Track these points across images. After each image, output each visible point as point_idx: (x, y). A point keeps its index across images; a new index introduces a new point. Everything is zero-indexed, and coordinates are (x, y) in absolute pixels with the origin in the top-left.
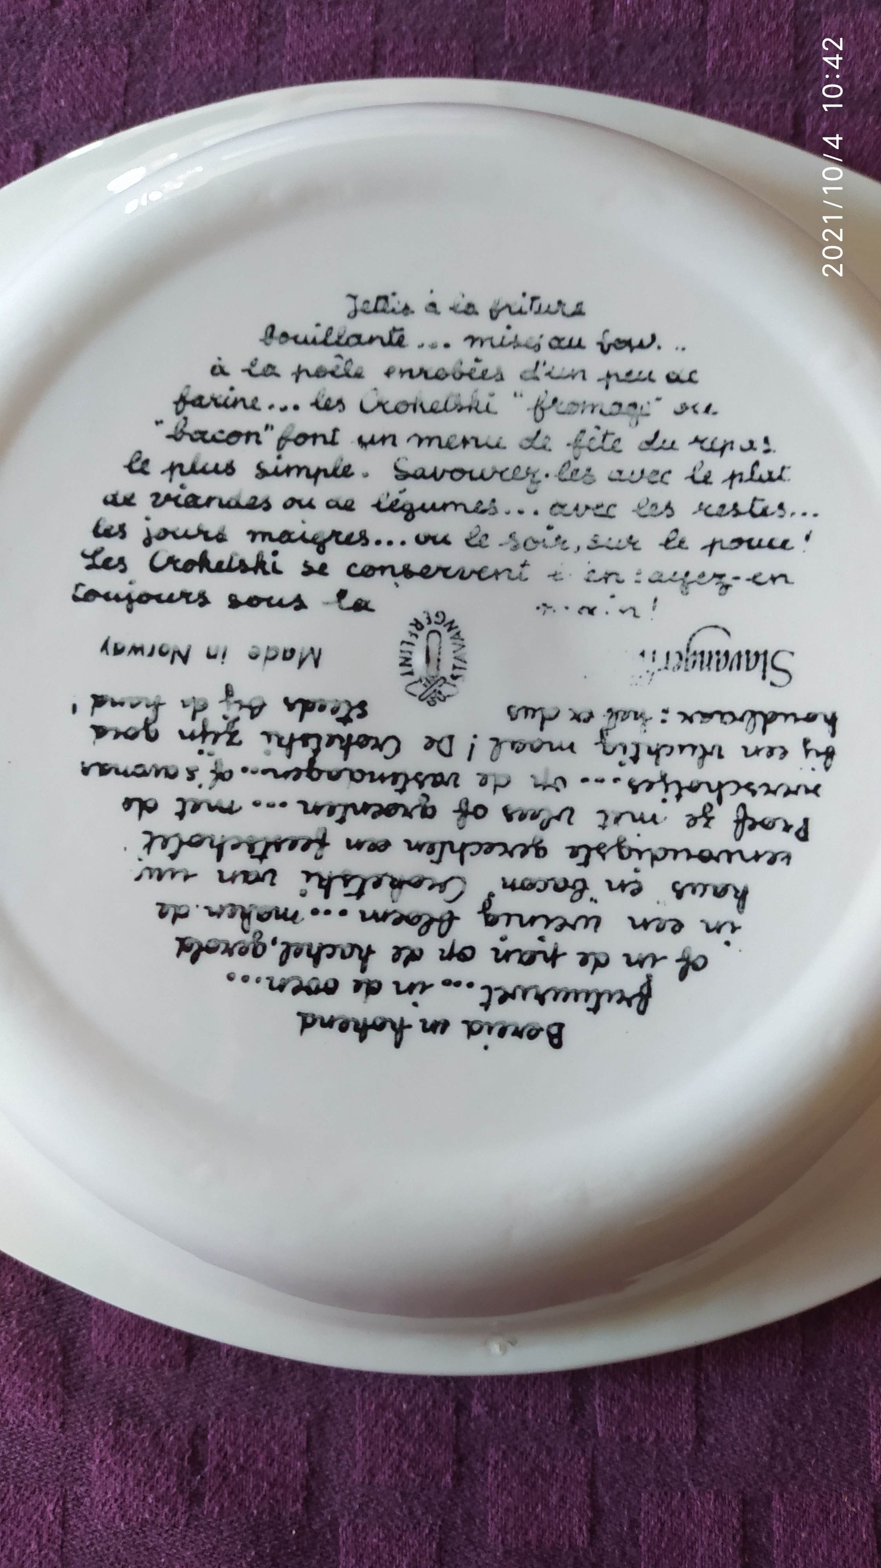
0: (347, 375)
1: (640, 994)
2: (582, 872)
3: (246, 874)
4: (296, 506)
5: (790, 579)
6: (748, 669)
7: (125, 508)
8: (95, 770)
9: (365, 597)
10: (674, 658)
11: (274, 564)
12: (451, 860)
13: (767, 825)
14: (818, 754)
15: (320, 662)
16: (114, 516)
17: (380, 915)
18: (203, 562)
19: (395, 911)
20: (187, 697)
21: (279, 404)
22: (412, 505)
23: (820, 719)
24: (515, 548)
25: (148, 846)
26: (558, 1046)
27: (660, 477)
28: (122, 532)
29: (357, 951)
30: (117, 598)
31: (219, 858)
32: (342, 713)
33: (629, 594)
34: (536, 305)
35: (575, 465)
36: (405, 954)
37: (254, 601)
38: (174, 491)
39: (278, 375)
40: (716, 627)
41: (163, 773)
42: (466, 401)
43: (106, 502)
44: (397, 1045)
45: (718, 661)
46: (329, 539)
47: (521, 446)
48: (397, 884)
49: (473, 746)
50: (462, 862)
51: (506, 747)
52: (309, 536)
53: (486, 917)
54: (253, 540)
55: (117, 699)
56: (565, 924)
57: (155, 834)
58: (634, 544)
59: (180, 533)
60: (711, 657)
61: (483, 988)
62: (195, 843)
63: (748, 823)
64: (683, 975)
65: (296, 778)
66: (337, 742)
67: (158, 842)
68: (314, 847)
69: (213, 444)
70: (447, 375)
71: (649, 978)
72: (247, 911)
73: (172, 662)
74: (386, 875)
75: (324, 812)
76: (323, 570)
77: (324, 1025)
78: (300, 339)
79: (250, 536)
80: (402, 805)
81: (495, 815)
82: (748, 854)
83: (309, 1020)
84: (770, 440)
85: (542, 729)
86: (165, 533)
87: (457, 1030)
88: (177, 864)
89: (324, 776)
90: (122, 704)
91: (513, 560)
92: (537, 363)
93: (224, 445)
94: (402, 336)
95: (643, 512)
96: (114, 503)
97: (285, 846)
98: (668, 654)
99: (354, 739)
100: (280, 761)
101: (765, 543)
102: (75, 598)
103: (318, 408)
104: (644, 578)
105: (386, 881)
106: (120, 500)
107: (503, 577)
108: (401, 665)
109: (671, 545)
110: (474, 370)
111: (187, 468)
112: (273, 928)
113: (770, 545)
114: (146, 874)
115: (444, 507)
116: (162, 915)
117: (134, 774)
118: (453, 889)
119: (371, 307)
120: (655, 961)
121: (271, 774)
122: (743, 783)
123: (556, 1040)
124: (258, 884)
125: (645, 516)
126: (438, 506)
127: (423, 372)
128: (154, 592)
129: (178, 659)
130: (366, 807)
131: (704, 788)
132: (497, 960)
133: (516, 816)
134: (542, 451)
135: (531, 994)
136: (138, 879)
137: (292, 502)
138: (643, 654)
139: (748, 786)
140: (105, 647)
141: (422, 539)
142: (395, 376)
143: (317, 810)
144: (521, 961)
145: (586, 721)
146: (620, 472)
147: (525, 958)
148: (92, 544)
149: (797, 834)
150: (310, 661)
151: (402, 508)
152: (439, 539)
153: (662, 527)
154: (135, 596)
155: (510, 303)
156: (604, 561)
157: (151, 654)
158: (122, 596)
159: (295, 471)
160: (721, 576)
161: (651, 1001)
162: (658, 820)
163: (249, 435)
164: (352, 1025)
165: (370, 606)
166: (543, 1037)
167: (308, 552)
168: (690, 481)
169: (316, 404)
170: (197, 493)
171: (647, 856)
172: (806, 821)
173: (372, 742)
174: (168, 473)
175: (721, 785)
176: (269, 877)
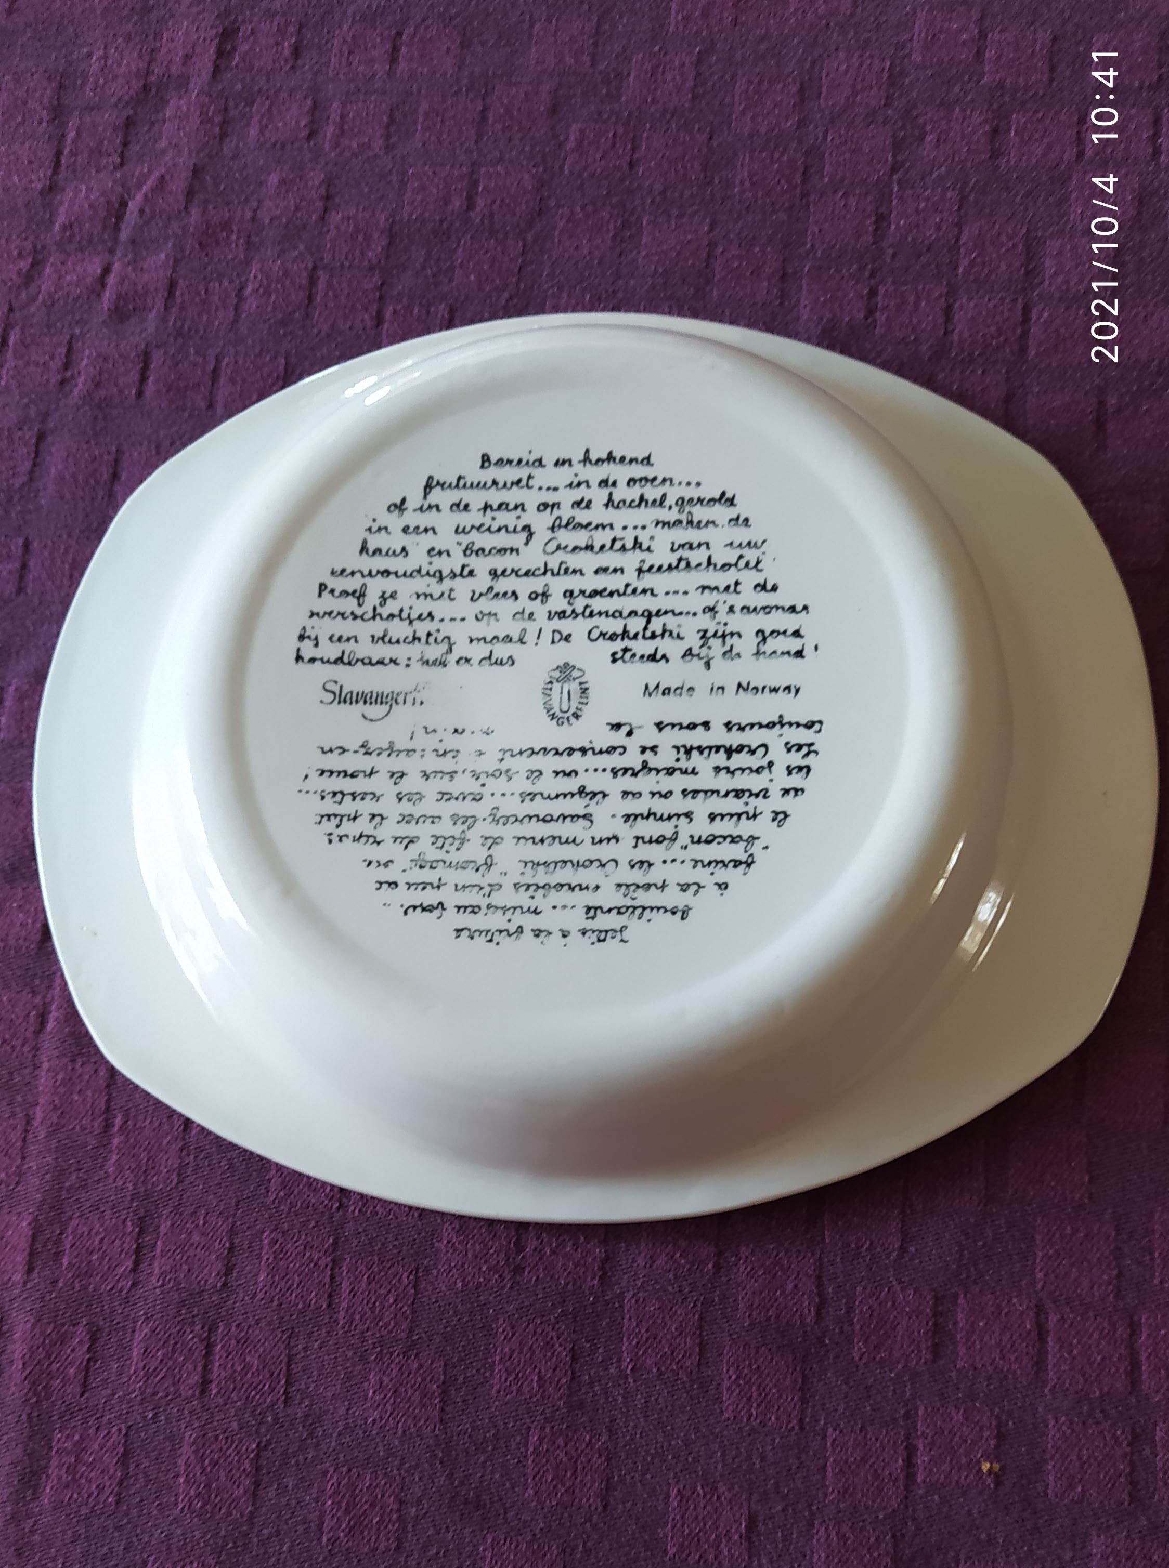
0: (628, 886)
1: (431, 488)
2: (466, 561)
3: (691, 547)
4: (663, 793)
5: (320, 750)
6: (352, 693)
7: (788, 787)
8: (799, 608)
9: (613, 733)
10: (400, 699)
11: (678, 752)
12: (554, 564)
13: (345, 593)
14: (309, 637)
15: (644, 687)
16: (796, 780)
17: (600, 529)
18: (729, 752)
19: (591, 530)
20: (737, 661)
21: (677, 863)
22: (580, 797)
23: (306, 659)
24: (508, 771)
25: (758, 562)
26: (483, 456)
27: (406, 819)
28: (789, 771)
29: (616, 504)
30: (791, 724)
31: (709, 558)
32: (628, 655)
33: (431, 742)
34: (489, 937)
35: (465, 827)
36: (584, 505)
37: (692, 726)
38: (753, 801)
39: (678, 884)
40: (371, 720)
41: (751, 609)
42: (541, 869)
43: (803, 790)
44: (587, 451)
45: (371, 698)
46: (639, 771)
47: (502, 839)
48: (589, 548)
49: (538, 637)
50: (546, 565)
51: (516, 638)
52: (654, 772)
53: (530, 530)
54: (694, 769)
55: (786, 656)
56: (478, 529)
57: (754, 570)
58: (425, 775)
59: (747, 771)
60: (376, 701)
61: (532, 487)
62: (726, 566)
63: (357, 594)
64: (404, 501)
65: (659, 611)
66: (631, 635)
67: (752, 564)
68: (645, 567)
69: (725, 834)
70: (555, 887)
71: (425, 497)
72: (689, 526)
73: (749, 684)
74: (597, 553)
75: (639, 591)
76: (643, 750)
77: (636, 460)
78: (662, 910)
79: (696, 770)
80: (586, 597)
81: (523, 595)
82: (358, 575)
83: (645, 462)
84: (327, 841)
85: (491, 652)
86: (758, 771)
87: (549, 461)
88: (738, 552)
89: (640, 613)
90: (783, 653)
91: (509, 763)
92: (489, 895)
93: (717, 834)
94: (587, 913)
95: (418, 796)
96: (796, 791)
97: (665, 567)
98: (405, 702)
99: (619, 638)
100: (671, 622)
101: (335, 774)
102: (821, 722)
103: (648, 862)
104: (419, 753)
105: (597, 548)
106: (792, 793)
107: (516, 751)
108: (587, 689)
109: (400, 774)
110: (535, 891)
111: (744, 816)
112: (672, 516)
113: (332, 773)
114: (759, 544)
115: (557, 796)
116: (746, 520)
117: (772, 608)
118: (552, 546)
119: (610, 934)
120: (421, 509)
121: (677, 612)
122: (359, 620)
123: (485, 460)
124: (683, 542)
125: (417, 793)
126: (562, 797)
127: (572, 889)
128: (764, 730)
129: (745, 684)
130: (611, 594)
131: (385, 616)
132: (523, 505)
133: (509, 594)
134: (488, 835)
135: (501, 485)
136: (764, 542)
137: (667, 795)
138: (422, 703)
139: (355, 617)
140: (797, 691)
141: (573, 774)
142: (592, 886)
143: (644, 591)
144: (507, 505)
145: (461, 659)
146: (433, 822)
147: (504, 507)
148: (811, 760)
149: (326, 587)
150: (651, 688)
151: (587, 794)
152: (561, 775)
153: (406, 786)
154: (778, 726)
155: (508, 938)
156: (447, 764)
157: (764, 688)
158: (787, 726)
159: (665, 816)
160: (366, 753)
161: (424, 483)
162: (415, 596)
163: (699, 842)
164: (617, 460)
165: (610, 727)
166: (494, 459)
167: (654, 762)
168: (385, 816)
169: (650, 865)
170: (735, 800)
171: (424, 572)
172: (320, 595)
173: (607, 636)
174: (757, 812)
175: (374, 618)
176: (676, 547)
